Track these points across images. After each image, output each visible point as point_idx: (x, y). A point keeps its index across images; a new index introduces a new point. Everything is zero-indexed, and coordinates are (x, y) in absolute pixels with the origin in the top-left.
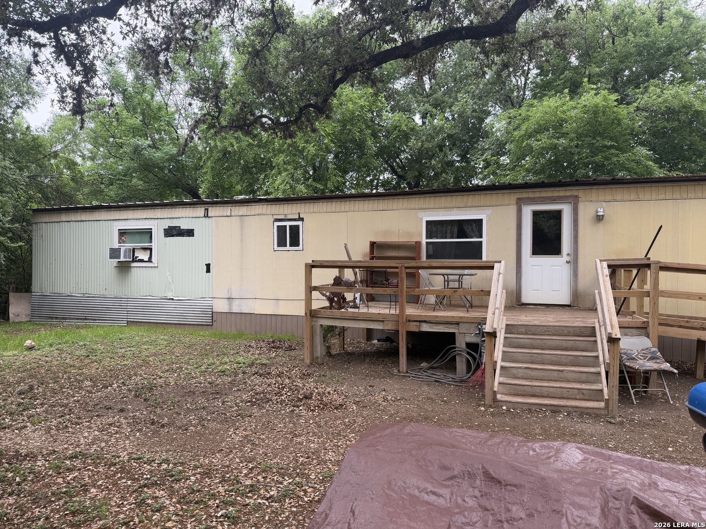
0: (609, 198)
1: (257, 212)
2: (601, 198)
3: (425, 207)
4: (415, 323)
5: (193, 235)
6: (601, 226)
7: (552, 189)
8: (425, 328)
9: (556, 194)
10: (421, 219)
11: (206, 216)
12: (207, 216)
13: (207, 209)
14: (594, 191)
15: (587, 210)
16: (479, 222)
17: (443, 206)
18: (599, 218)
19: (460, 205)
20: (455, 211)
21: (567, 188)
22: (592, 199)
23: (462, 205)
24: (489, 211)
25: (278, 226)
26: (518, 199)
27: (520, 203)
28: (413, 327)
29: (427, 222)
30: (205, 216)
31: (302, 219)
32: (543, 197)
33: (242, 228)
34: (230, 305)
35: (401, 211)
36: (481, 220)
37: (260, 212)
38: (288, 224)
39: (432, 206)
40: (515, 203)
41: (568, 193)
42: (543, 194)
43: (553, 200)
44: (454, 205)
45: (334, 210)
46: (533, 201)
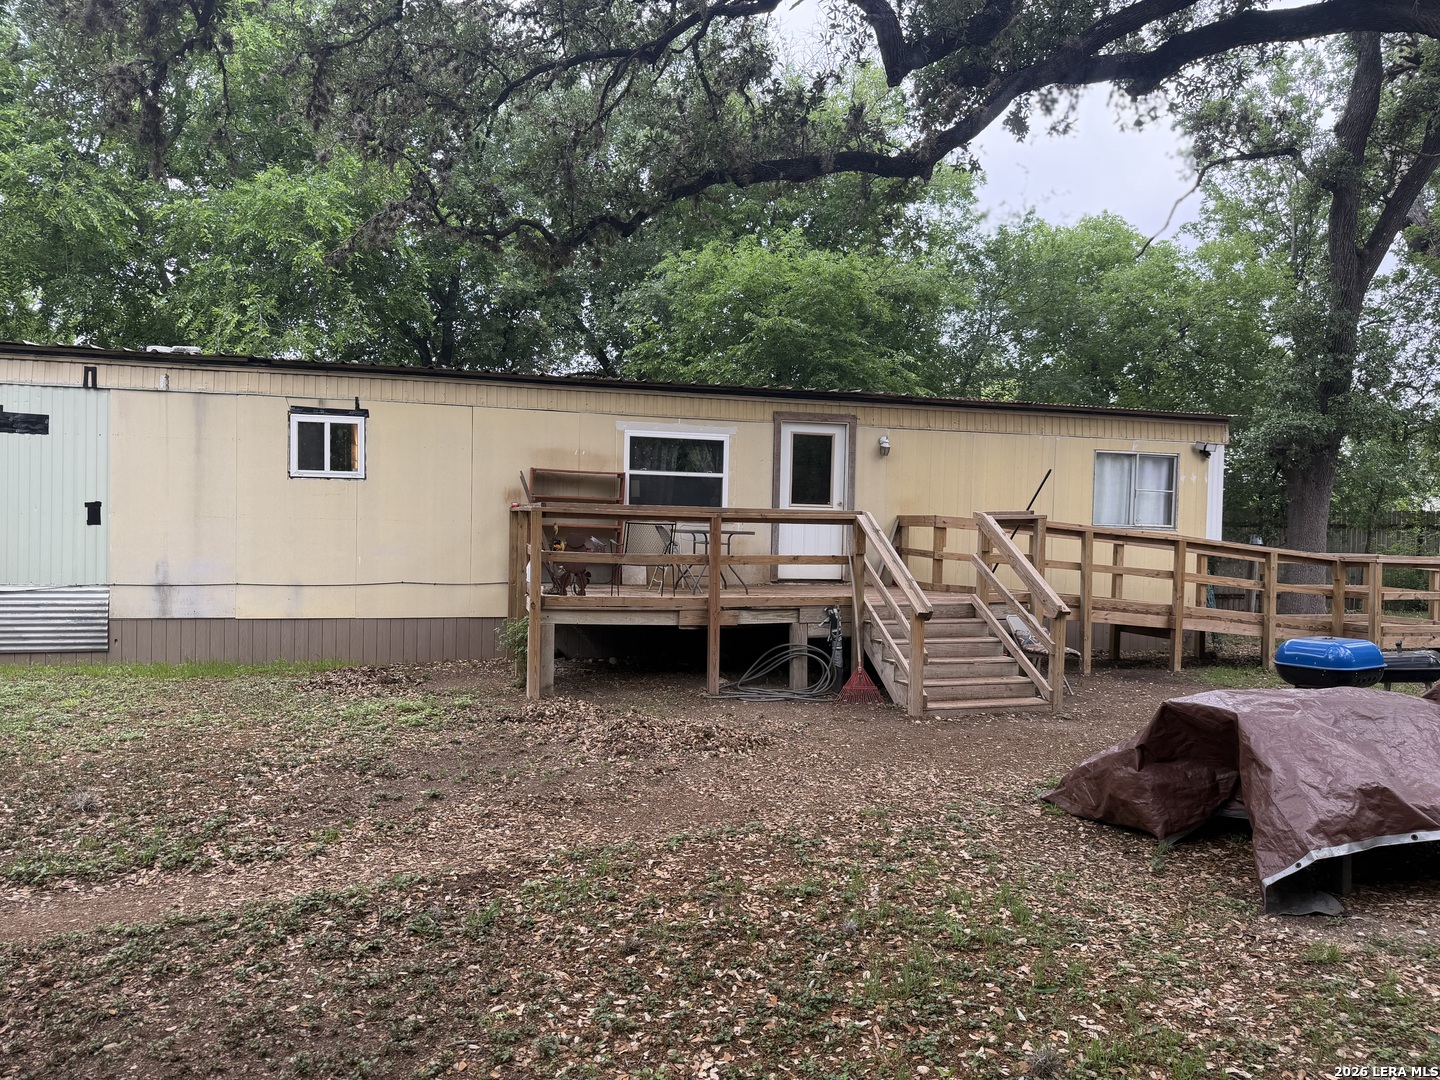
0: (894, 423)
1: (244, 388)
2: (885, 422)
3: (627, 411)
4: (731, 612)
5: (45, 430)
6: (883, 462)
7: (823, 402)
8: (747, 619)
9: (827, 411)
10: (622, 433)
11: (91, 384)
12: (95, 387)
13: (94, 371)
14: (876, 411)
15: (868, 438)
16: (716, 447)
17: (660, 413)
18: (883, 452)
19: (688, 415)
20: (680, 423)
21: (842, 403)
22: (875, 423)
23: (692, 415)
24: (734, 428)
25: (300, 424)
26: (775, 413)
27: (778, 419)
28: (728, 619)
29: (633, 439)
30: (85, 386)
31: (365, 413)
32: (810, 414)
33: (199, 423)
34: (164, 601)
35: (585, 415)
36: (720, 444)
37: (253, 388)
38: (328, 420)
39: (640, 410)
40: (771, 418)
41: (843, 411)
42: (810, 410)
43: (824, 420)
44: (678, 413)
45: (442, 399)
46: (796, 418)
